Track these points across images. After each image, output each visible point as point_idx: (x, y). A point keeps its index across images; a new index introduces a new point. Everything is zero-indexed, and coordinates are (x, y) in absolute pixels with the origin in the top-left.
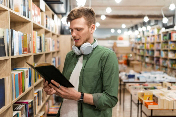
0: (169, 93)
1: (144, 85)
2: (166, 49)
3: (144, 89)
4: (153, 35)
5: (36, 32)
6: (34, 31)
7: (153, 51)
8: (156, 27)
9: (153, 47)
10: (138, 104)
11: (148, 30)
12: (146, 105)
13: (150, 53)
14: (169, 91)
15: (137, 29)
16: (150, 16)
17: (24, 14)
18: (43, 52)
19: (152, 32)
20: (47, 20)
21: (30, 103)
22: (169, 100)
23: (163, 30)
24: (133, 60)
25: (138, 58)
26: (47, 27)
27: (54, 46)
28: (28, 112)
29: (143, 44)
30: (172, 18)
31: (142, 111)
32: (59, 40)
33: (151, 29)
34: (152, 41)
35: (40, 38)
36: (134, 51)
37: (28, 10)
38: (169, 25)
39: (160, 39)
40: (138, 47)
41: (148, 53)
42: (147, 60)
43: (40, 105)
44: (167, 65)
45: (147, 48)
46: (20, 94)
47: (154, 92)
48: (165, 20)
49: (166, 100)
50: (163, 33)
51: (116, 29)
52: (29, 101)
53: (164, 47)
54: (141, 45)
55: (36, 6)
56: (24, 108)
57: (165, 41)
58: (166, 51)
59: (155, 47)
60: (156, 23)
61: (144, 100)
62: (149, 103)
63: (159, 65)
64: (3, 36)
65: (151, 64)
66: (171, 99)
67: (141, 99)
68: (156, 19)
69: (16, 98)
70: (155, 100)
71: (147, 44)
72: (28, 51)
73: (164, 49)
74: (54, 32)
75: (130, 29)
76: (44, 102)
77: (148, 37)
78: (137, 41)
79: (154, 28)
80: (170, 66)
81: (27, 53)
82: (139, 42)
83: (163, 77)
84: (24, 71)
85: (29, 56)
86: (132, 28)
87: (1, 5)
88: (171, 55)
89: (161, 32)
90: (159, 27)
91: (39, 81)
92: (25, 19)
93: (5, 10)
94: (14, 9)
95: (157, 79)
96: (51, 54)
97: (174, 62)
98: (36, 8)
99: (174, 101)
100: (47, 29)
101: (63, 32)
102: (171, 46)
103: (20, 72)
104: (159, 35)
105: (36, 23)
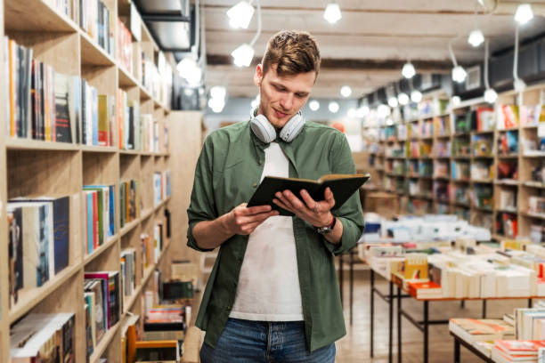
0: (469, 260)
2: (464, 155)
4: (429, 117)
5: (125, 94)
6: (121, 91)
7: (429, 162)
8: (436, 95)
9: (430, 151)
10: (391, 297)
11: (415, 103)
12: (412, 292)
13: (422, 171)
14: (471, 257)
15: (385, 103)
16: (419, 64)
17: (101, 42)
18: (140, 149)
19: (427, 110)
20: (143, 65)
21: (112, 278)
22: (469, 275)
23: (456, 102)
24: (375, 191)
25: (388, 184)
26: (143, 83)
27: (156, 139)
28: (109, 303)
29: (402, 143)
30: (477, 69)
31: (400, 313)
32: (167, 126)
33: (423, 100)
34: (427, 135)
35: (131, 110)
36: (378, 165)
37: (109, 35)
38: (470, 87)
39: (449, 129)
40: (389, 152)
41: (417, 168)
42: (414, 189)
43: (130, 294)
44: (470, 201)
45: (412, 155)
46: (95, 247)
47: (432, 259)
48: (459, 75)
49: (460, 274)
50: (456, 110)
51: (324, 102)
52: (111, 274)
53: (460, 151)
54: (396, 147)
55: (122, 25)
56: (100, 289)
57: (461, 133)
58: (465, 161)
59: (437, 150)
60: (436, 84)
61: (407, 277)
62: (420, 285)
63: (447, 203)
65: (424, 199)
66: (474, 272)
67: (397, 278)
68: (435, 71)
69: (88, 251)
71: (411, 144)
72: (108, 139)
73: (458, 155)
74: (157, 99)
75: (365, 101)
76: (139, 288)
77: (416, 122)
78: (383, 136)
79: (431, 99)
80: (476, 203)
81: (106, 145)
82: (391, 138)
83: (457, 229)
84: (102, 190)
85: (107, 155)
86: (370, 98)
87: (67, 19)
88: (477, 174)
89: (450, 110)
90: (445, 94)
91: (128, 226)
92: (104, 57)
93: (71, 32)
94: (87, 30)
95: (441, 234)
96: (152, 159)
97: (487, 191)
98: (124, 32)
99: (481, 277)
100: (144, 89)
101: (177, 103)
102: (478, 147)
103: (95, 191)
104: (444, 118)
105: (125, 70)
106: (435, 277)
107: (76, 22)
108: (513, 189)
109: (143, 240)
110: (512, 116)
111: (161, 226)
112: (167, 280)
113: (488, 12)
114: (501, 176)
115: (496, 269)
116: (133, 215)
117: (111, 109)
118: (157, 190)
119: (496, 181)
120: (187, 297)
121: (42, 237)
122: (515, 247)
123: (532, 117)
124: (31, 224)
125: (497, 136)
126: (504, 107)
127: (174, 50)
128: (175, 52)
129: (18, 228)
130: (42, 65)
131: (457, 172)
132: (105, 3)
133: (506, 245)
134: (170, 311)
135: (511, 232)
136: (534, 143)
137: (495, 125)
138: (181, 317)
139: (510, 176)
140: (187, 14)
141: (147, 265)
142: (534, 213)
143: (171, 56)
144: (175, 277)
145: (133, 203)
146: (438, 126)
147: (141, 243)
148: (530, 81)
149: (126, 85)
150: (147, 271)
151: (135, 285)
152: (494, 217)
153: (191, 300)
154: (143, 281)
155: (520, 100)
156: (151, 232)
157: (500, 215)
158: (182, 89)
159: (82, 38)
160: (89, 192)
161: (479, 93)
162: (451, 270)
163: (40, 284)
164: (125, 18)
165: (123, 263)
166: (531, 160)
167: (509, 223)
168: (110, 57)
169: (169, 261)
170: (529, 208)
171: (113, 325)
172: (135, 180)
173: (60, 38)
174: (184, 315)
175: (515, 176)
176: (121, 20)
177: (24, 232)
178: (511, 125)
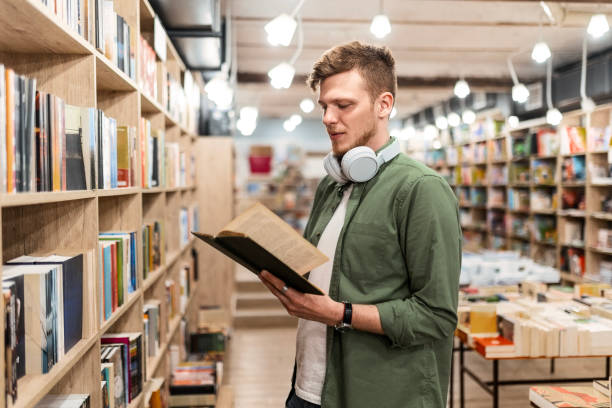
0: (542, 309)
1: (467, 292)
2: (523, 182)
3: (467, 302)
4: (482, 140)
5: (148, 123)
6: (143, 119)
7: (482, 190)
8: (489, 114)
9: (483, 177)
11: (467, 125)
12: (480, 348)
13: (474, 199)
14: (542, 305)
15: (432, 123)
16: (473, 82)
17: (121, 64)
18: (164, 186)
19: (480, 132)
20: (169, 88)
21: (133, 341)
22: (546, 330)
23: (514, 123)
26: (169, 108)
27: (182, 170)
28: (129, 371)
29: (451, 168)
30: (539, 86)
31: (463, 371)
32: (194, 154)
33: (477, 120)
34: (481, 160)
35: (155, 141)
37: (131, 55)
38: (530, 107)
39: (506, 154)
41: (468, 196)
42: (466, 220)
43: (154, 355)
44: (529, 233)
45: (463, 181)
46: (114, 311)
47: (501, 309)
48: (521, 94)
49: (536, 329)
50: (513, 133)
52: (133, 337)
53: (518, 177)
54: (445, 172)
55: (145, 42)
56: (119, 356)
57: (519, 158)
58: (524, 189)
59: (491, 177)
60: (491, 102)
61: (472, 332)
62: (489, 340)
63: (503, 235)
64: (80, 130)
65: (477, 231)
66: (552, 326)
67: (461, 331)
68: (491, 89)
69: (105, 318)
70: (505, 331)
71: (463, 170)
72: (129, 178)
73: (516, 182)
74: (183, 126)
75: (410, 121)
76: (164, 346)
77: (467, 145)
78: (430, 160)
79: (484, 119)
80: (537, 236)
81: (127, 186)
82: (439, 162)
83: (521, 269)
84: (121, 239)
85: (128, 197)
86: (416, 118)
87: (80, 39)
88: (538, 203)
89: (506, 131)
90: (500, 115)
91: (152, 276)
92: (124, 81)
93: (86, 54)
94: (104, 52)
95: (504, 275)
96: (178, 195)
97: (549, 223)
98: (147, 50)
99: (561, 332)
100: (169, 116)
101: (205, 128)
102: (539, 174)
103: (114, 242)
104: (500, 141)
105: (148, 95)
106: (505, 332)
107: (91, 43)
108: (580, 221)
109: (168, 289)
110: (578, 140)
111: (187, 269)
112: (193, 330)
113: (555, 25)
114: (566, 206)
115: (575, 321)
116: (157, 262)
117: (132, 141)
118: (183, 229)
119: (560, 212)
120: (217, 350)
121: (49, 309)
122: (592, 293)
123: (601, 140)
124: (35, 296)
125: (560, 162)
126: (569, 129)
127: (202, 69)
128: (203, 71)
129: (19, 301)
130: (49, 96)
131: (515, 201)
132: (126, 18)
133: (582, 291)
134: (199, 370)
135: (577, 269)
136: (603, 170)
137: (558, 149)
138: (212, 378)
139: (576, 206)
140: (217, 29)
141: (173, 316)
142: (605, 249)
143: (199, 75)
144: (203, 324)
145: (157, 249)
146: (493, 150)
147: (166, 292)
148: (599, 100)
149: (148, 112)
150: (173, 324)
151: (159, 343)
152: (558, 251)
153: (221, 353)
154: (169, 336)
155: (587, 122)
156: (176, 278)
157: (565, 250)
158: (210, 113)
159: (98, 60)
160: (107, 244)
161: (540, 113)
162: (524, 323)
163: (46, 370)
164: (147, 34)
165: (146, 320)
166: (601, 189)
167: (575, 260)
168: (131, 82)
169: (196, 307)
170: (598, 242)
171: (134, 397)
172: (159, 221)
173: (73, 62)
174: (214, 374)
175: (581, 206)
176: (144, 37)
177: (26, 306)
178: (577, 149)
